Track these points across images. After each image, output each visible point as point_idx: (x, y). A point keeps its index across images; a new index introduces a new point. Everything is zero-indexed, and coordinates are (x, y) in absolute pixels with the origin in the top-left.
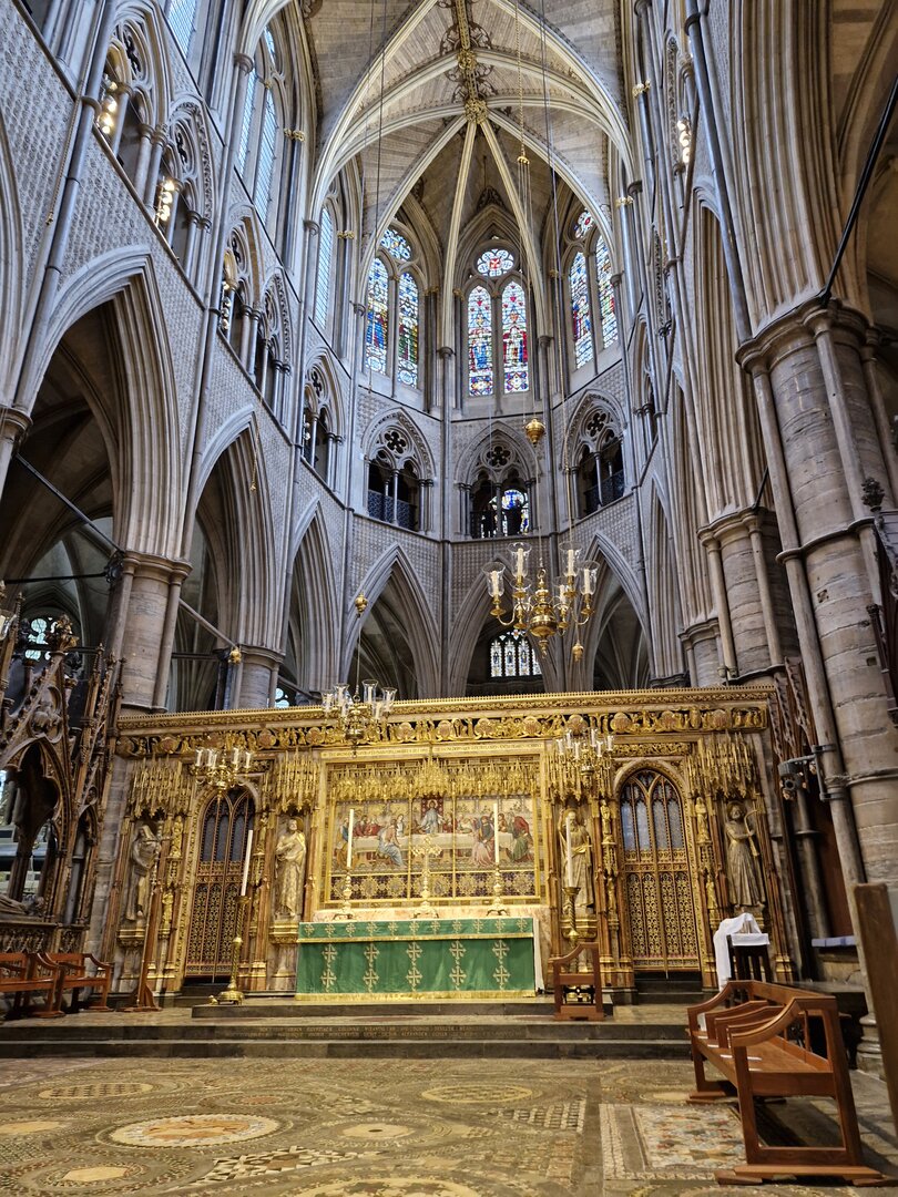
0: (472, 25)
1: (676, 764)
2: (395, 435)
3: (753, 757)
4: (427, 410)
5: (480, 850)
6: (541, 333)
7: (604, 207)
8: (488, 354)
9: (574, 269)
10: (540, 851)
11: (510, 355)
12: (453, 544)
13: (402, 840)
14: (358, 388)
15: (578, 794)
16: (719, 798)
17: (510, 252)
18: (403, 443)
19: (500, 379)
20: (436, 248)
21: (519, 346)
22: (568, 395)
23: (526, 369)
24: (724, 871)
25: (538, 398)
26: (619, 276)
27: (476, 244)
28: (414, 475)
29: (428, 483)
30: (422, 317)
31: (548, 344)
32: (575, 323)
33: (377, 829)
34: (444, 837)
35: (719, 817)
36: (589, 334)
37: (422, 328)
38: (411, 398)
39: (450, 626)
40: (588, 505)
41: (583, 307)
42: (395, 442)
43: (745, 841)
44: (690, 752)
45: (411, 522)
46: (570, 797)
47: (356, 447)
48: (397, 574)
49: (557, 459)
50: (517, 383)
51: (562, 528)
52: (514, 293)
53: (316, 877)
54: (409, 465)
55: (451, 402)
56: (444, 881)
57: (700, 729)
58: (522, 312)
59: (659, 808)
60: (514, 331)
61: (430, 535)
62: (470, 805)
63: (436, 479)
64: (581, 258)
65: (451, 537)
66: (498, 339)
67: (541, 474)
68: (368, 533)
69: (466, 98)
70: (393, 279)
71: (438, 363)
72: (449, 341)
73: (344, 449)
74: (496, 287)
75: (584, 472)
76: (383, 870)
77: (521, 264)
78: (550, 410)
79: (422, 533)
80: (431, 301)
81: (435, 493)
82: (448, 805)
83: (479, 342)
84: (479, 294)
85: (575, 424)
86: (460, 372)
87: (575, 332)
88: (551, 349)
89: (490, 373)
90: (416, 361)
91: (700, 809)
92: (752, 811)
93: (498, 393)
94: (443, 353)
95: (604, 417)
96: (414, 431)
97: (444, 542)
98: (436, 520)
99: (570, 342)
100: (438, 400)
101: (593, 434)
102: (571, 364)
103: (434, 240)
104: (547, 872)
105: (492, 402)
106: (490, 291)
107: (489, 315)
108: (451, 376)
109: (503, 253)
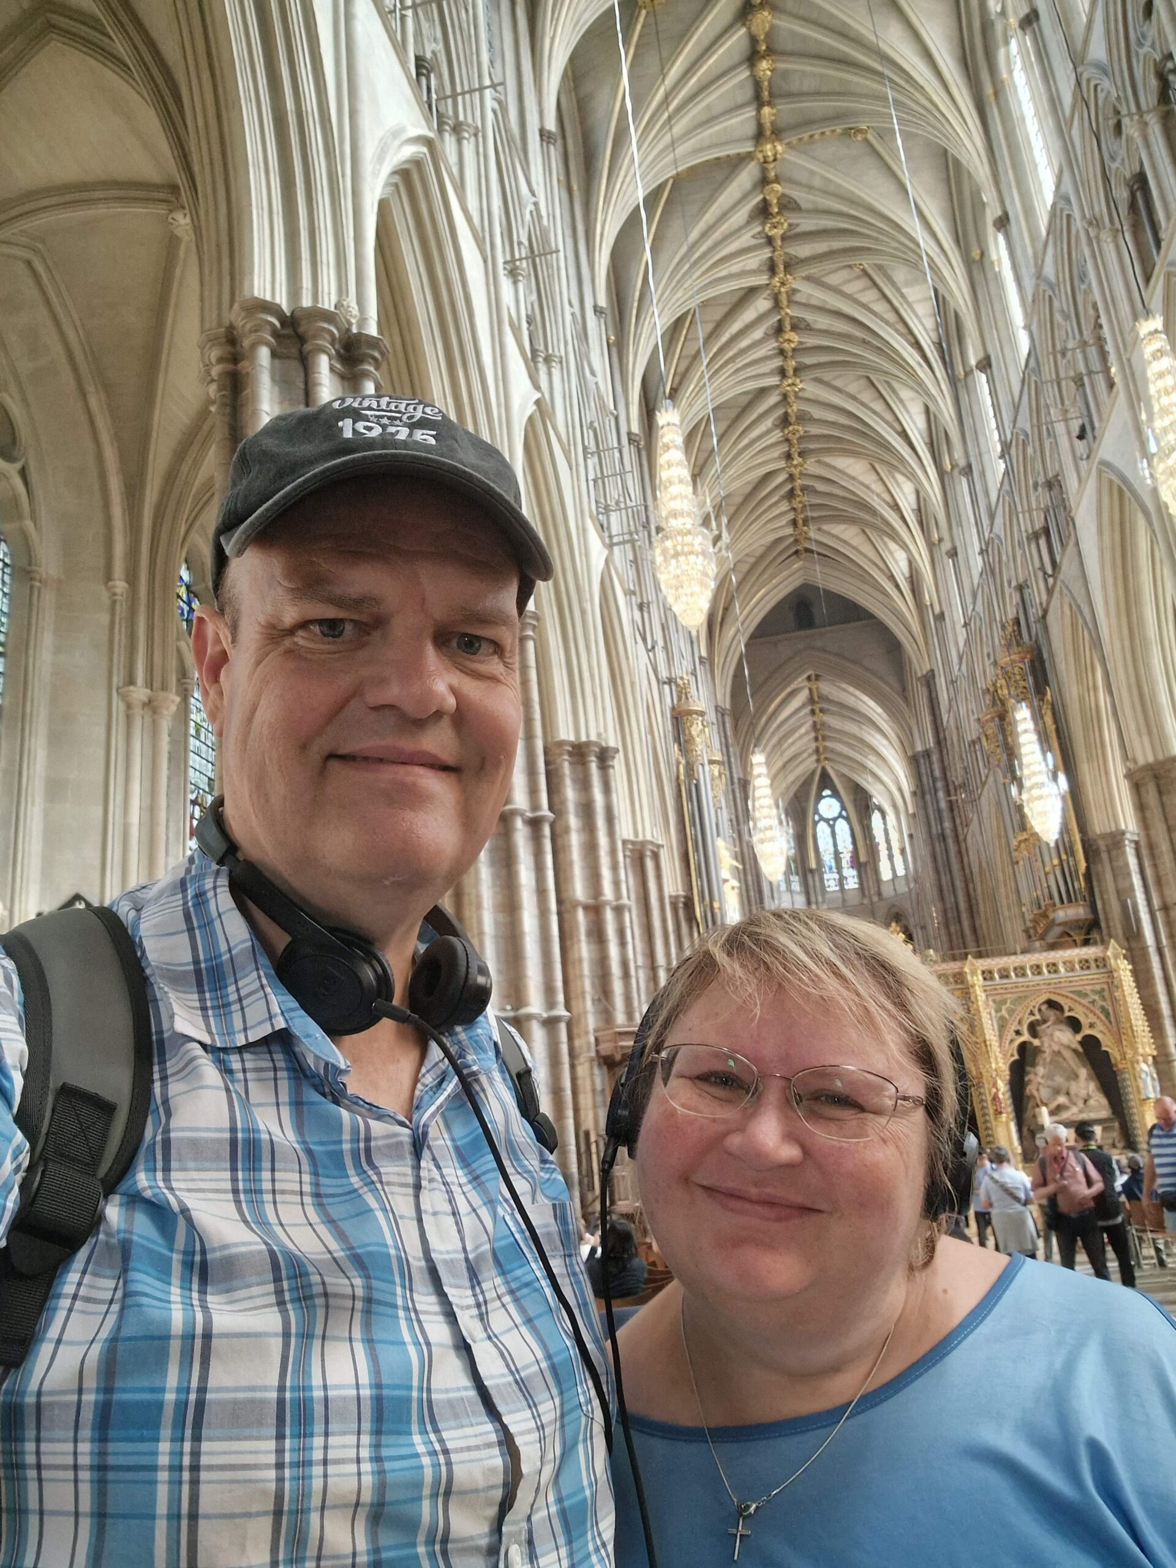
6: (863, 858)
8: (833, 864)
9: (874, 819)
11: (845, 865)
17: (837, 801)
19: (841, 880)
20: (800, 810)
21: (849, 860)
22: (879, 894)
23: (855, 874)
25: (864, 896)
27: (819, 797)
31: (866, 864)
32: (879, 852)
36: (887, 861)
41: (883, 847)
50: (851, 882)
52: (842, 827)
55: (820, 899)
58: (848, 838)
60: (845, 850)
66: (837, 855)
71: (810, 876)
72: (813, 865)
77: (843, 808)
78: (872, 903)
80: (801, 838)
84: (823, 829)
87: (879, 857)
88: (868, 868)
89: (837, 876)
90: (797, 874)
93: (842, 889)
94: (811, 871)
99: (877, 863)
100: (813, 899)
101: (896, 922)
102: (880, 877)
103: (798, 807)
105: (840, 895)
106: (830, 825)
107: (830, 840)
108: (818, 884)
109: (833, 802)
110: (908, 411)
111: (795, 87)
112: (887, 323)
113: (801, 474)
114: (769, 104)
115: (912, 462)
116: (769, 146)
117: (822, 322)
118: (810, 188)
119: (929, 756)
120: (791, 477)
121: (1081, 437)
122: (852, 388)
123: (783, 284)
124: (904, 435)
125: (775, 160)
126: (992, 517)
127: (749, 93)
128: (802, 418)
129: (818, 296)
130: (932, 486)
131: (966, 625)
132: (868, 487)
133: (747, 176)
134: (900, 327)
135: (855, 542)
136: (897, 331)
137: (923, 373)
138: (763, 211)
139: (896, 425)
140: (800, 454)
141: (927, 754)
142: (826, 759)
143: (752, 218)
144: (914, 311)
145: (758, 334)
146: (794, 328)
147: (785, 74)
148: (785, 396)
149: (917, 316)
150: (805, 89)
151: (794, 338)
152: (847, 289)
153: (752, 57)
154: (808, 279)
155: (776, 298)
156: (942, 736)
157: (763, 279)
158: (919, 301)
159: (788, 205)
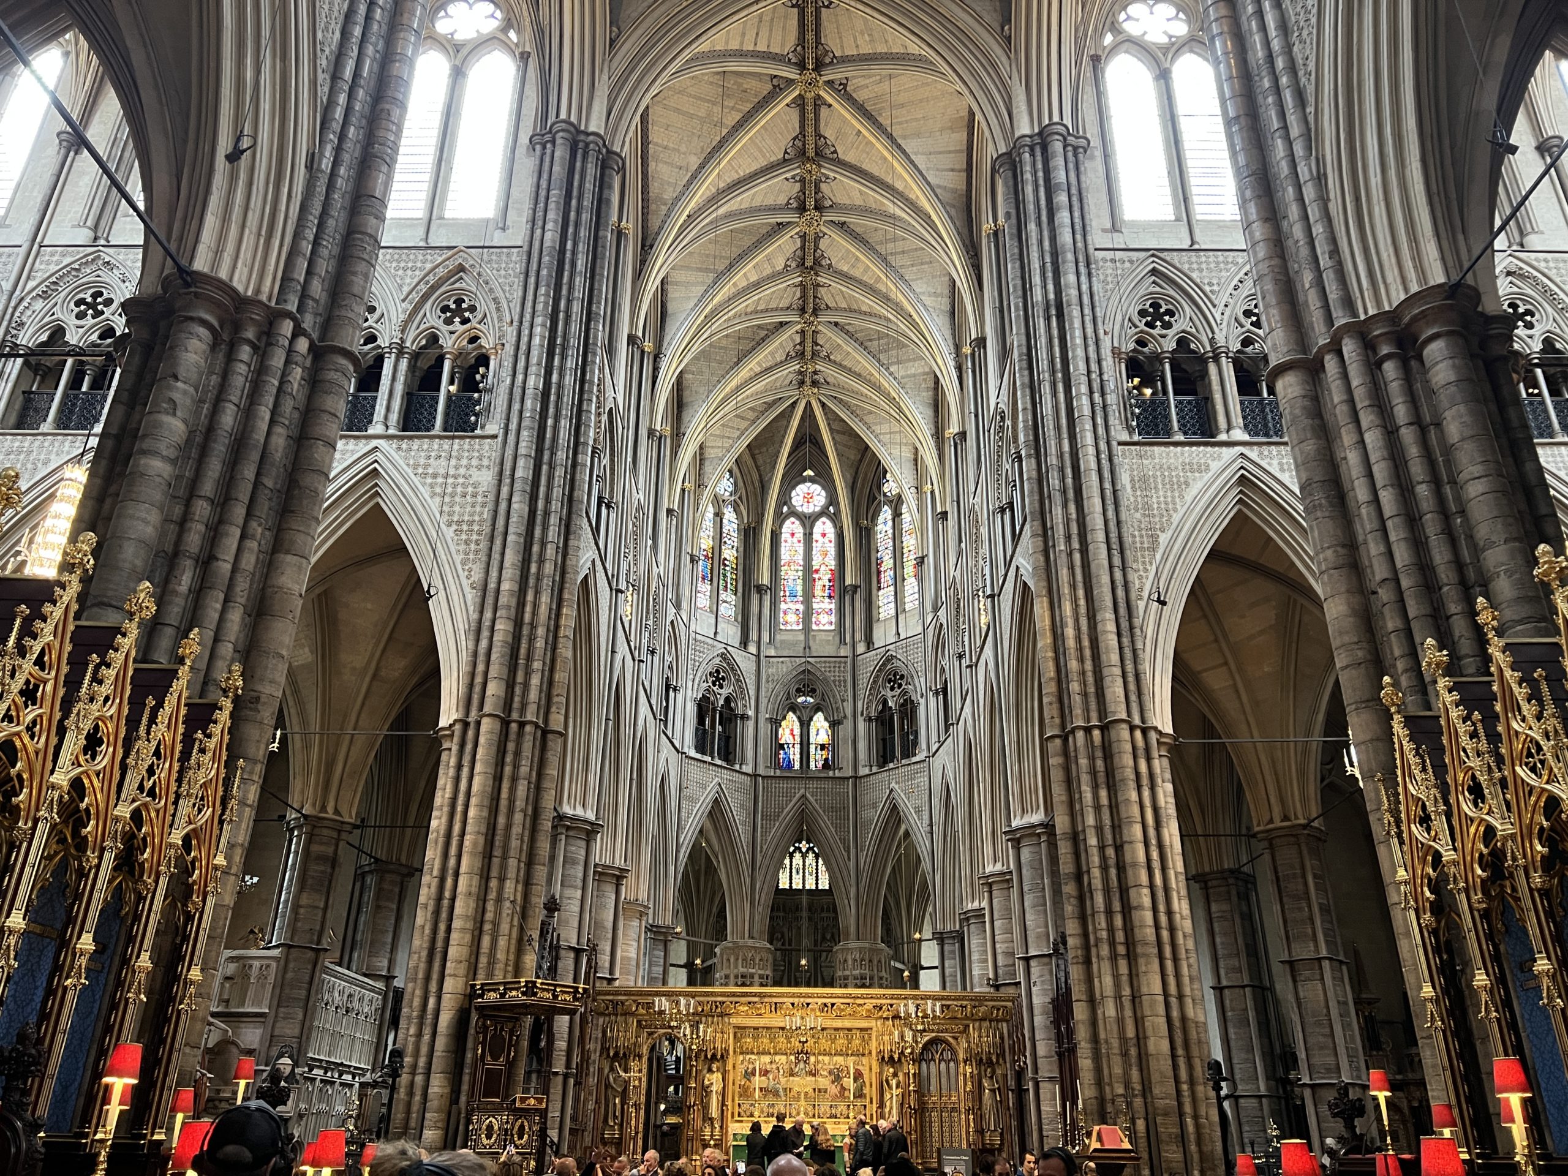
0: (816, 343)
1: (955, 1038)
2: (718, 671)
3: (1002, 1038)
4: (744, 643)
5: (834, 1090)
6: (848, 581)
7: (913, 490)
8: (799, 588)
9: (881, 520)
10: (871, 1091)
11: (818, 592)
12: (763, 777)
13: (783, 1080)
14: (693, 635)
15: (896, 1057)
16: (980, 1062)
17: (824, 488)
18: (723, 678)
19: (808, 614)
20: (757, 484)
21: (827, 584)
22: (869, 640)
23: (833, 606)
24: (980, 1109)
25: (843, 641)
26: (923, 558)
27: (792, 479)
28: (731, 709)
29: (744, 717)
30: (741, 549)
31: (855, 592)
32: (879, 573)
33: (765, 1073)
34: (810, 1078)
35: (979, 1074)
36: (892, 588)
37: (741, 561)
38: (731, 633)
39: (759, 858)
40: (885, 756)
41: (888, 563)
42: (718, 679)
43: (993, 1091)
44: (964, 1031)
45: (728, 753)
46: (891, 1058)
47: (689, 692)
48: (717, 811)
49: (860, 704)
50: (824, 619)
51: (864, 771)
52: (824, 527)
53: (729, 1103)
54: (728, 700)
55: (765, 637)
56: (810, 1108)
57: (972, 1018)
58: (832, 550)
59: (943, 1065)
60: (823, 568)
61: (745, 769)
62: (826, 1059)
63: (751, 713)
64: (886, 513)
65: (761, 771)
66: (809, 573)
67: (845, 717)
68: (695, 772)
69: (802, 383)
70: (719, 515)
71: (755, 598)
72: (765, 580)
73: (680, 696)
74: (808, 521)
75: (883, 720)
76: (771, 1100)
77: (832, 500)
78: (855, 656)
79: (737, 767)
80: (750, 535)
81: (750, 725)
82: (812, 1059)
83: (792, 575)
84: (792, 527)
85: (877, 677)
86: (774, 604)
87: (879, 582)
88: (858, 596)
89: (801, 607)
91: (969, 1070)
92: (999, 1072)
93: (807, 629)
94: (760, 589)
95: (902, 677)
96: (733, 667)
97: (755, 776)
98: (750, 754)
99: (874, 591)
100: (753, 635)
101: (892, 689)
102: (874, 613)
103: (756, 476)
104: (875, 1106)
105: (802, 637)
106: (803, 525)
107: (800, 548)
108: (766, 611)
109: (816, 488)
142: (815, 384)
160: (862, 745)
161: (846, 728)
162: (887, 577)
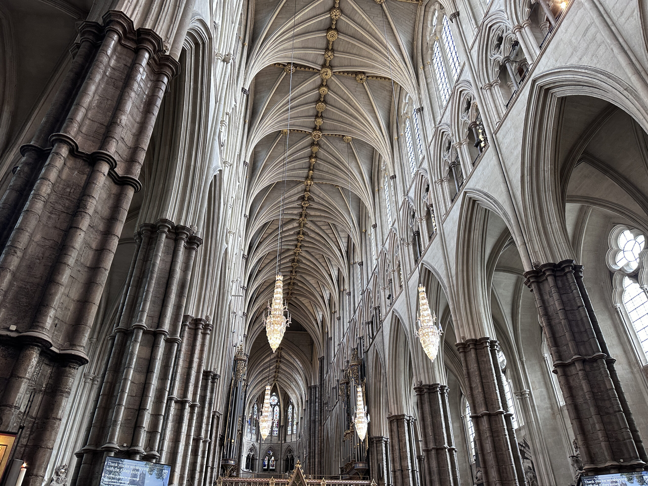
2: (251, 448)
4: (257, 440)
6: (281, 424)
9: (289, 408)
14: (247, 441)
19: (272, 431)
22: (285, 440)
23: (277, 430)
25: (279, 440)
26: (298, 423)
28: (254, 458)
29: (256, 459)
30: (258, 415)
31: (283, 426)
32: (288, 422)
36: (291, 427)
41: (290, 420)
42: (251, 450)
45: (253, 468)
47: (245, 455)
49: (282, 456)
50: (275, 433)
51: (281, 473)
52: (277, 408)
54: (253, 455)
58: (278, 414)
60: (276, 419)
61: (256, 472)
63: (258, 458)
64: (291, 407)
65: (259, 473)
67: (279, 459)
70: (253, 407)
75: (287, 460)
77: (279, 401)
78: (282, 444)
79: (254, 471)
81: (258, 461)
85: (286, 450)
87: (288, 424)
88: (283, 428)
90: (256, 426)
93: (271, 435)
95: (292, 451)
96: (254, 447)
98: (257, 468)
99: (287, 427)
100: (259, 438)
101: (289, 453)
102: (287, 433)
105: (270, 438)
109: (276, 398)
110: (333, 269)
111: (321, 169)
112: (332, 241)
113: (294, 278)
114: (313, 170)
115: (331, 285)
116: (309, 182)
117: (313, 235)
118: (319, 197)
119: (316, 388)
120: (291, 278)
121: (388, 298)
122: (317, 257)
123: (303, 220)
124: (330, 276)
125: (310, 186)
126: (355, 312)
127: (307, 165)
128: (298, 261)
129: (313, 227)
130: (336, 295)
131: (339, 345)
132: (315, 288)
133: (300, 187)
134: (336, 243)
135: (306, 305)
136: (335, 244)
137: (341, 259)
138: (303, 198)
139: (328, 272)
140: (296, 272)
141: (315, 387)
142: (277, 380)
143: (299, 199)
144: (341, 240)
145: (292, 233)
146: (303, 234)
147: (319, 164)
148: (295, 253)
149: (342, 242)
150: (324, 170)
151: (302, 237)
152: (323, 227)
153: (310, 157)
154: (311, 221)
155: (300, 224)
156: (322, 382)
157: (297, 218)
158: (344, 237)
159: (310, 199)
160: (282, 466)
161: (279, 462)
162: (290, 423)
